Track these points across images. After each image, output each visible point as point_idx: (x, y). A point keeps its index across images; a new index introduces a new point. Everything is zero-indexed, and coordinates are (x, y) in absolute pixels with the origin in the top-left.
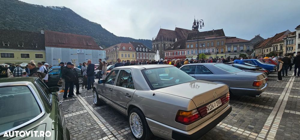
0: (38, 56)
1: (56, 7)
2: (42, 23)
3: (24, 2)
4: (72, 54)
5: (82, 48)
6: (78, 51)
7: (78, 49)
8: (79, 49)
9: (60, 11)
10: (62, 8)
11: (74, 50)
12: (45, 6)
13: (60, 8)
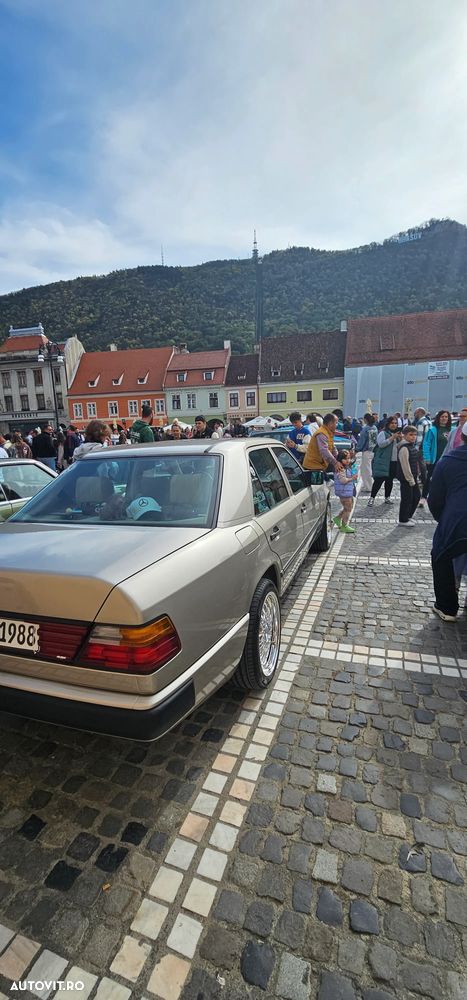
0: (329, 395)
1: (409, 231)
2: (368, 298)
3: (337, 252)
4: (411, 382)
5: (445, 357)
6: (430, 368)
7: (430, 364)
8: (434, 364)
9: (418, 240)
10: (427, 229)
11: (419, 366)
12: (380, 241)
13: (420, 230)
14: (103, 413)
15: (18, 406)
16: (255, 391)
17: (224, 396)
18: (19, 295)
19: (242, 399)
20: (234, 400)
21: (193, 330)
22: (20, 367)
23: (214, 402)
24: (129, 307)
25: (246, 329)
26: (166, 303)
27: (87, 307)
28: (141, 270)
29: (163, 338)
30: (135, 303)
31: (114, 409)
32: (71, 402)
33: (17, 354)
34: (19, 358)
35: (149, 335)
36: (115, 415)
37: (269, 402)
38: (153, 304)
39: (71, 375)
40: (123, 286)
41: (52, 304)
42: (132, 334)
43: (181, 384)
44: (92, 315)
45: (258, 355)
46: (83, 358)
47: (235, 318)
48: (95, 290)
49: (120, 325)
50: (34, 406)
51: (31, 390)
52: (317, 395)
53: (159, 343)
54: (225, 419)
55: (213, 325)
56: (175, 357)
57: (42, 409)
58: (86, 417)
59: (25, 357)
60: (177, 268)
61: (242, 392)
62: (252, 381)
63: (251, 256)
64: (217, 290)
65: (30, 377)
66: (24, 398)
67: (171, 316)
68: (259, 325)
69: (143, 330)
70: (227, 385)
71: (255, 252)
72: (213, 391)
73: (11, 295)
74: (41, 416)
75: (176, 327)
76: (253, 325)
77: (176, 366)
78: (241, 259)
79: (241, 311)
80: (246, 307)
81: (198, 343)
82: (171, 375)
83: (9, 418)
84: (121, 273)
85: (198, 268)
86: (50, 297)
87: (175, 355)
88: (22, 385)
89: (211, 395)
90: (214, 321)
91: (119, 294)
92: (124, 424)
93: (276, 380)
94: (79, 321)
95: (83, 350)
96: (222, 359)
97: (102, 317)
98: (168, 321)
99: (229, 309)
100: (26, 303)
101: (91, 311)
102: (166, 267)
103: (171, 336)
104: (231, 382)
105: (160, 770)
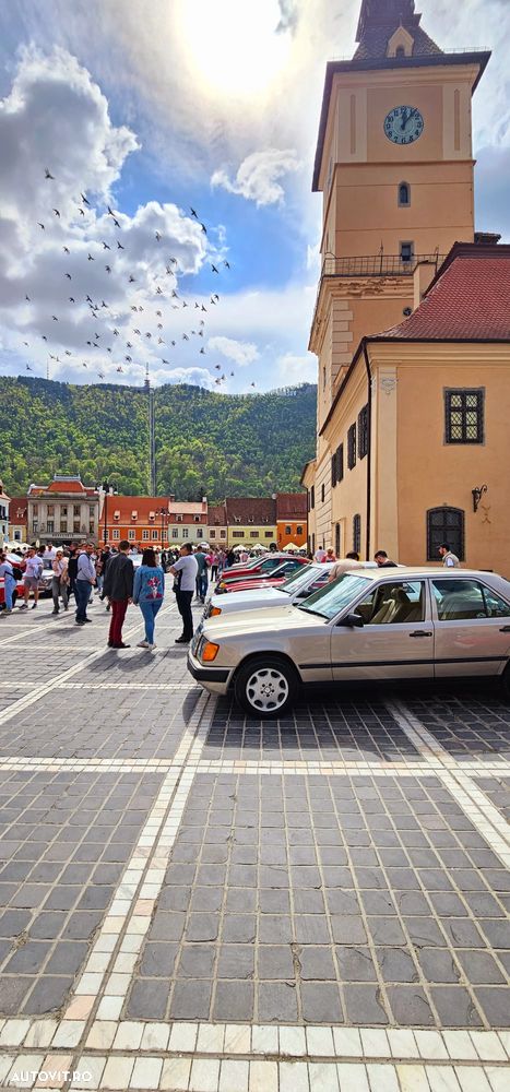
15: (57, 528)
16: (226, 530)
17: (206, 531)
19: (218, 534)
22: (63, 502)
23: (200, 534)
31: (132, 535)
34: (63, 496)
37: (233, 537)
39: (101, 511)
43: (179, 522)
45: (225, 508)
46: (106, 499)
50: (70, 530)
51: (70, 518)
52: (262, 535)
59: (69, 497)
61: (218, 530)
62: (224, 523)
65: (71, 510)
66: (63, 523)
70: (208, 525)
71: (147, 382)
72: (200, 528)
74: (76, 536)
77: (175, 510)
82: (172, 516)
88: (63, 515)
89: (198, 530)
93: (239, 524)
104: (211, 522)
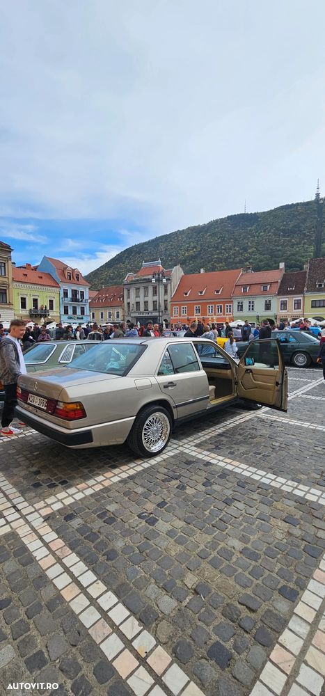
14: (191, 313)
15: (142, 308)
16: (301, 298)
17: (276, 303)
18: (153, 241)
19: (291, 304)
20: (284, 305)
21: (264, 255)
22: (146, 285)
23: (268, 307)
24: (220, 243)
25: (306, 251)
26: (245, 238)
27: (192, 245)
28: (229, 218)
29: (241, 262)
30: (224, 239)
31: (198, 310)
32: (172, 305)
33: (145, 277)
34: (146, 279)
35: (232, 260)
36: (198, 314)
37: (312, 307)
38: (236, 240)
39: (174, 288)
40: (217, 230)
41: (171, 245)
42: (219, 260)
43: (245, 294)
44: (195, 250)
45: (306, 272)
46: (182, 279)
47: (297, 244)
48: (199, 234)
49: (213, 255)
50: (151, 308)
51: (150, 298)
53: (238, 265)
54: (276, 319)
55: (280, 250)
56: (243, 276)
57: (155, 309)
58: (180, 315)
59: (149, 279)
60: (255, 214)
61: (291, 300)
62: (299, 291)
63: (313, 198)
64: (284, 225)
65: (151, 291)
66: (146, 303)
67: (248, 246)
68: (317, 249)
69: (227, 257)
70: (279, 294)
71: (318, 195)
72: (268, 299)
73: (149, 242)
74: (154, 314)
75: (250, 254)
76: (312, 248)
77: (243, 282)
78: (305, 201)
79: (303, 239)
80: (308, 236)
81: (267, 264)
82: (238, 288)
83: (137, 315)
84: (217, 221)
85: (271, 211)
86: (171, 241)
87: (242, 274)
88: (146, 295)
89: (266, 301)
90: (280, 248)
91: (214, 235)
92: (203, 320)
93: (319, 290)
94: (186, 254)
95: (183, 274)
96: (276, 276)
97: (201, 250)
98: (245, 250)
99: (293, 238)
100: (157, 245)
101: (195, 247)
102: (247, 214)
103: (247, 260)
104: (283, 291)
105: (86, 471)
